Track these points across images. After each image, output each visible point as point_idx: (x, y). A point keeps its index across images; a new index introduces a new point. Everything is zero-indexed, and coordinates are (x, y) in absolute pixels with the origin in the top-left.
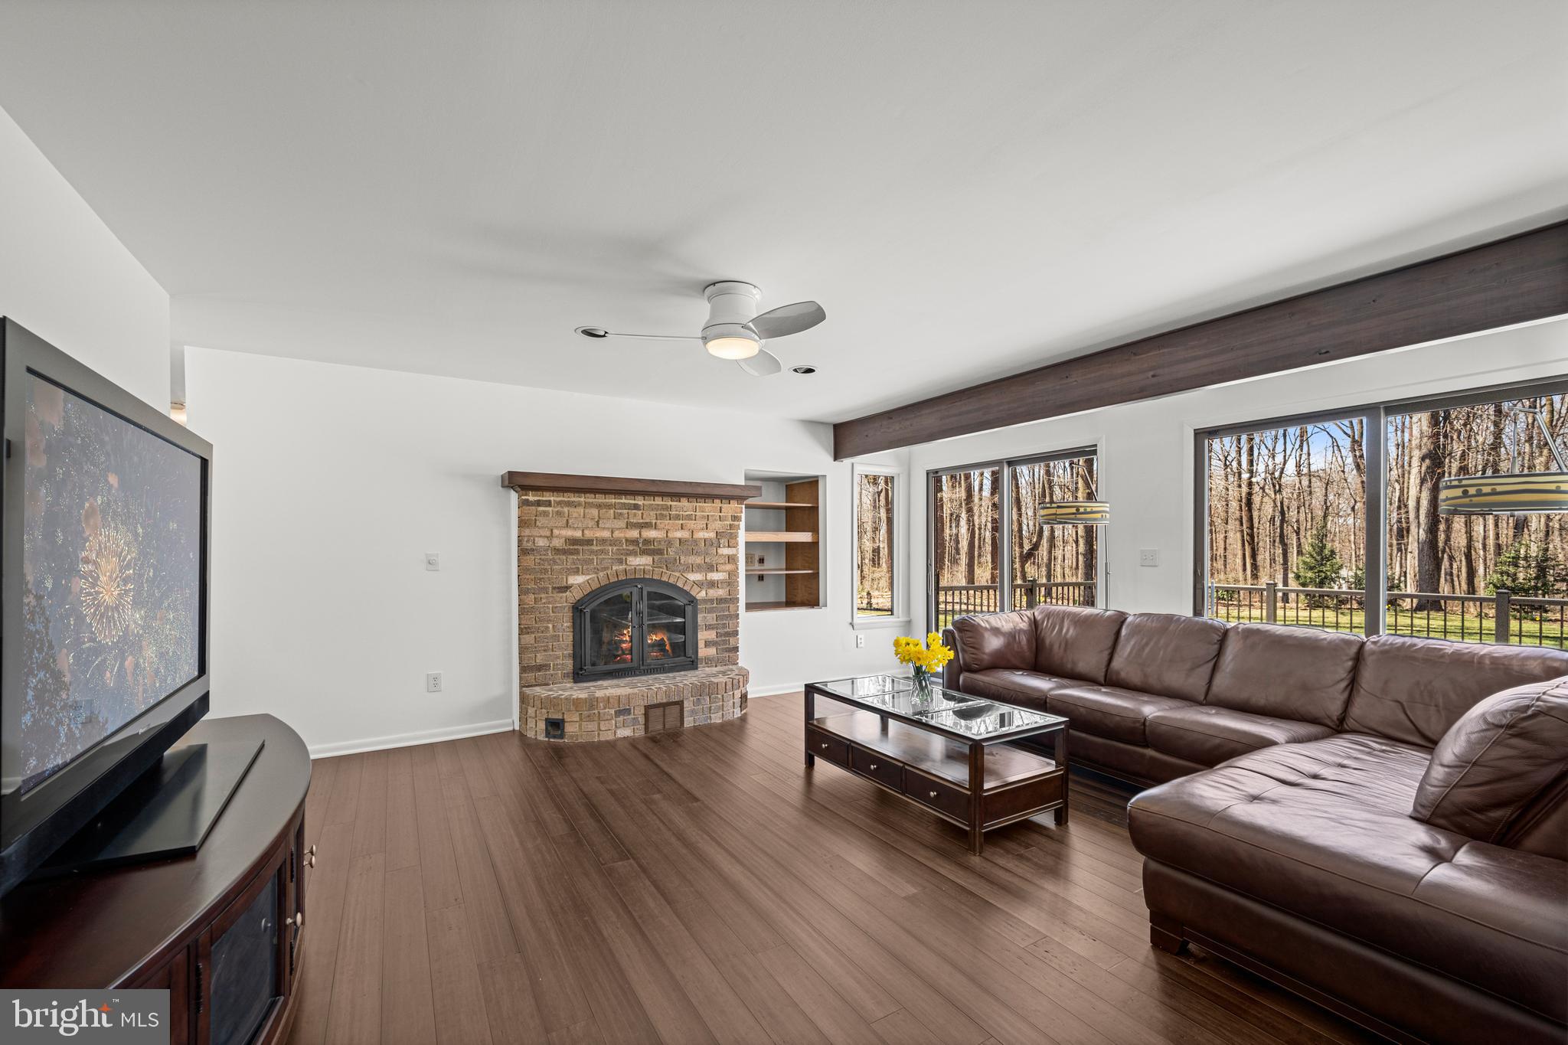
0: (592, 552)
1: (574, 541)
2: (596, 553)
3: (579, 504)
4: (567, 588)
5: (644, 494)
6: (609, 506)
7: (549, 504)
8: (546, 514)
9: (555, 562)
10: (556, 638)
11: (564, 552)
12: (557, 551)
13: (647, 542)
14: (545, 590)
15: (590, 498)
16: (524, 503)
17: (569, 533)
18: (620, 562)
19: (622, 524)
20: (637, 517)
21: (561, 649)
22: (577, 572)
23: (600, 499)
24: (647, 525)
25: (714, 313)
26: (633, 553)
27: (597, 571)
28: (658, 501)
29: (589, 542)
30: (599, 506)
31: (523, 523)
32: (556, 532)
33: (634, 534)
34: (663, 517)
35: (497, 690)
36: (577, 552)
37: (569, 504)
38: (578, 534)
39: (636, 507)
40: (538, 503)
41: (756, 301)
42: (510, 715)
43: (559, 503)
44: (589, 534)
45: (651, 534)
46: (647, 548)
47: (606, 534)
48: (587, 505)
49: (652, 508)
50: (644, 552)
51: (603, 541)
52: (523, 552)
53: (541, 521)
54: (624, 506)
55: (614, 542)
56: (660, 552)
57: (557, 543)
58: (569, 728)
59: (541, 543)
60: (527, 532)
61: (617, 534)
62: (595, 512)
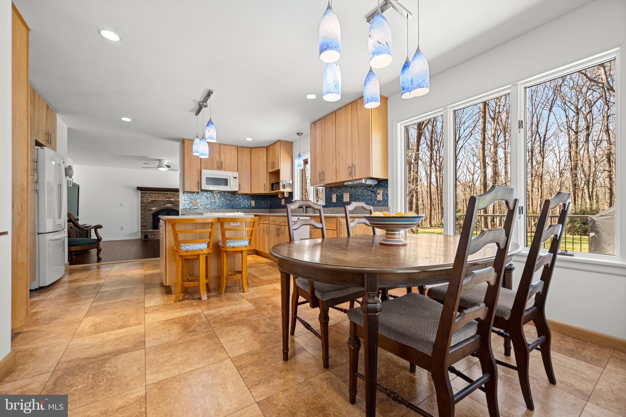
0: (157, 203)
1: (153, 201)
2: (158, 203)
3: (154, 193)
4: (151, 210)
5: (169, 191)
6: (161, 194)
7: (147, 193)
8: (146, 195)
9: (148, 205)
10: (149, 220)
11: (151, 203)
12: (149, 203)
13: (171, 201)
14: (146, 210)
15: (156, 192)
16: (141, 193)
17: (152, 199)
18: (164, 205)
19: (164, 197)
20: (168, 196)
21: (150, 222)
22: (154, 207)
23: (159, 192)
24: (171, 198)
25: (160, 163)
26: (168, 204)
27: (158, 207)
28: (173, 193)
29: (157, 201)
30: (159, 194)
31: (141, 197)
32: (149, 199)
33: (168, 199)
34: (174, 196)
35: (136, 230)
36: (154, 203)
37: (151, 193)
38: (154, 199)
39: (167, 194)
40: (144, 193)
41: (166, 162)
42: (139, 235)
43: (149, 193)
44: (156, 199)
45: (172, 199)
46: (170, 202)
47: (161, 199)
48: (156, 193)
49: (171, 194)
50: (170, 203)
51: (160, 201)
52: (141, 203)
53: (145, 197)
54: (165, 194)
55: (162, 201)
56: (174, 203)
57: (149, 201)
58: (149, 237)
59: (145, 201)
60: (142, 199)
61: (163, 199)
62: (158, 195)
